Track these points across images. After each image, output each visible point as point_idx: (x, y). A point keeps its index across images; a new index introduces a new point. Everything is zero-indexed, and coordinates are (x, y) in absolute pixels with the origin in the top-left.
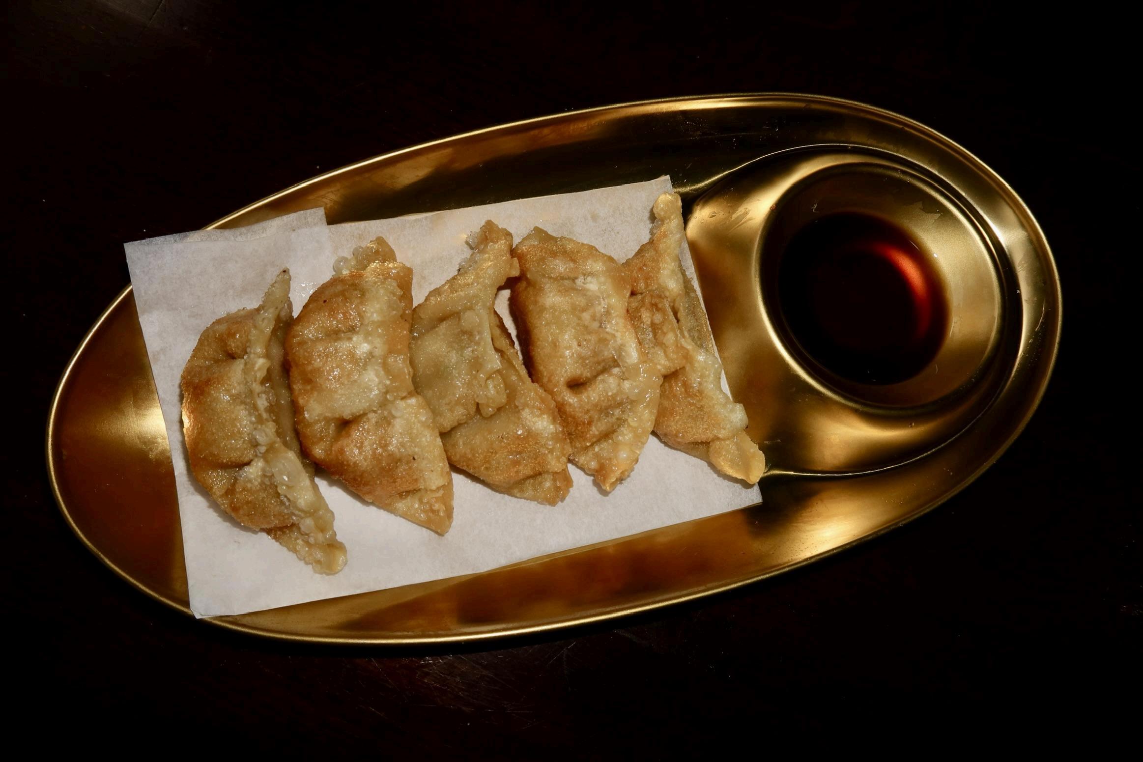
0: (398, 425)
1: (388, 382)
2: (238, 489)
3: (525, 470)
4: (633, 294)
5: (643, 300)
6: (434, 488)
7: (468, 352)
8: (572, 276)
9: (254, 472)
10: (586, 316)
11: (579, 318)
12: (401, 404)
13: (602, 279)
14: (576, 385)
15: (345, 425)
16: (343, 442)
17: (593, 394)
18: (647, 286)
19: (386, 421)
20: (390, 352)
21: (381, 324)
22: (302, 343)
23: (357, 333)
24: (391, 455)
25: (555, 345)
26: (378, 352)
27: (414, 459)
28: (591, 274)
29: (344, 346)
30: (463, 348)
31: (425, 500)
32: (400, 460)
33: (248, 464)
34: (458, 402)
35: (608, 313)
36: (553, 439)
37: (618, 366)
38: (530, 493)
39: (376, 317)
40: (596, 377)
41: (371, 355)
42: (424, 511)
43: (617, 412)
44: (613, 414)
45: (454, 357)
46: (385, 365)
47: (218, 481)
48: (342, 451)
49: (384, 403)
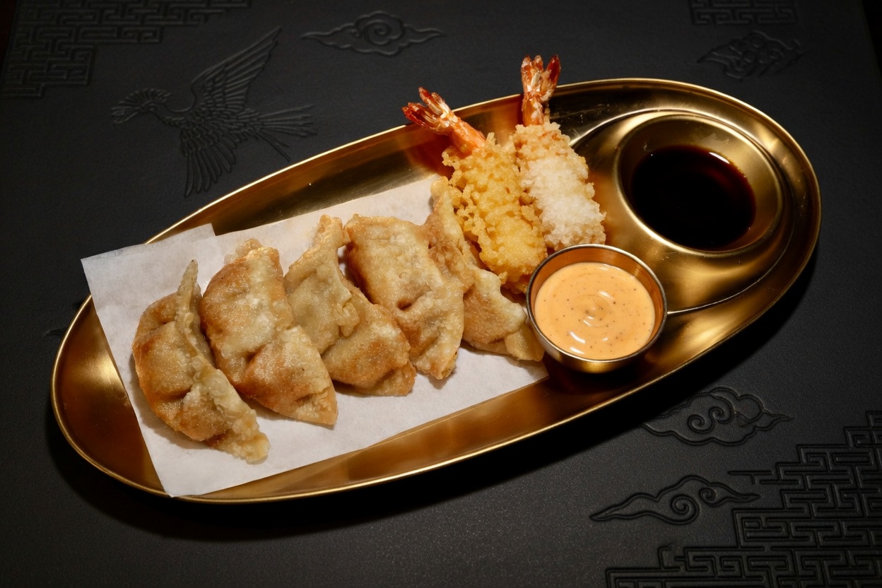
0: (288, 347)
1: (276, 319)
2: (186, 409)
3: (382, 369)
4: (430, 247)
5: (437, 248)
6: (321, 390)
7: (326, 293)
8: (386, 236)
9: (194, 396)
10: (400, 258)
11: (397, 260)
12: (287, 333)
13: (407, 236)
14: (405, 306)
15: (250, 357)
16: (252, 366)
17: (417, 311)
18: (437, 238)
19: (279, 347)
20: (273, 300)
21: (263, 284)
22: (211, 307)
23: (249, 293)
24: (287, 370)
25: (384, 280)
26: (265, 303)
27: (303, 370)
28: (399, 233)
29: (240, 303)
30: (322, 291)
31: (316, 403)
32: (293, 373)
33: (189, 390)
34: (326, 329)
35: (415, 256)
36: (396, 341)
37: (431, 290)
38: (388, 390)
39: (259, 280)
40: (416, 299)
41: (260, 306)
42: (316, 411)
43: (437, 323)
44: (434, 324)
45: (317, 299)
46: (271, 308)
47: (170, 411)
48: (252, 373)
49: (275, 335)
